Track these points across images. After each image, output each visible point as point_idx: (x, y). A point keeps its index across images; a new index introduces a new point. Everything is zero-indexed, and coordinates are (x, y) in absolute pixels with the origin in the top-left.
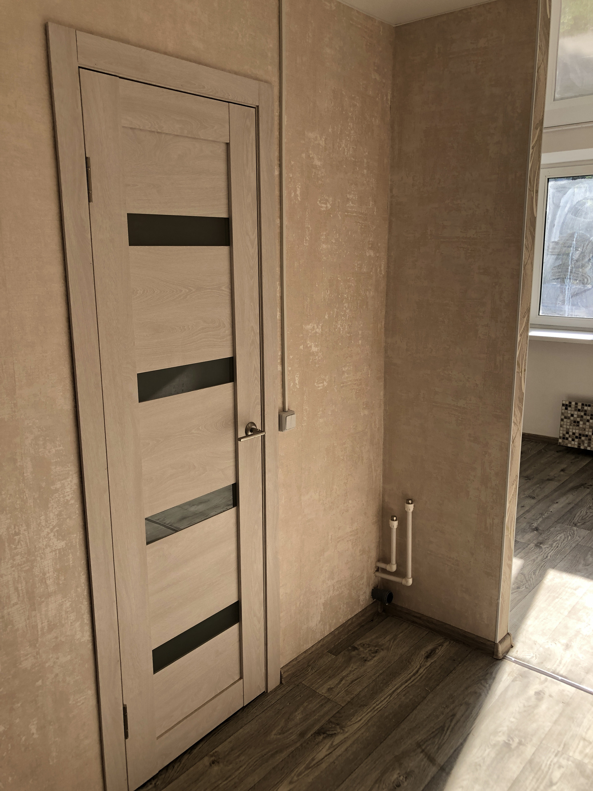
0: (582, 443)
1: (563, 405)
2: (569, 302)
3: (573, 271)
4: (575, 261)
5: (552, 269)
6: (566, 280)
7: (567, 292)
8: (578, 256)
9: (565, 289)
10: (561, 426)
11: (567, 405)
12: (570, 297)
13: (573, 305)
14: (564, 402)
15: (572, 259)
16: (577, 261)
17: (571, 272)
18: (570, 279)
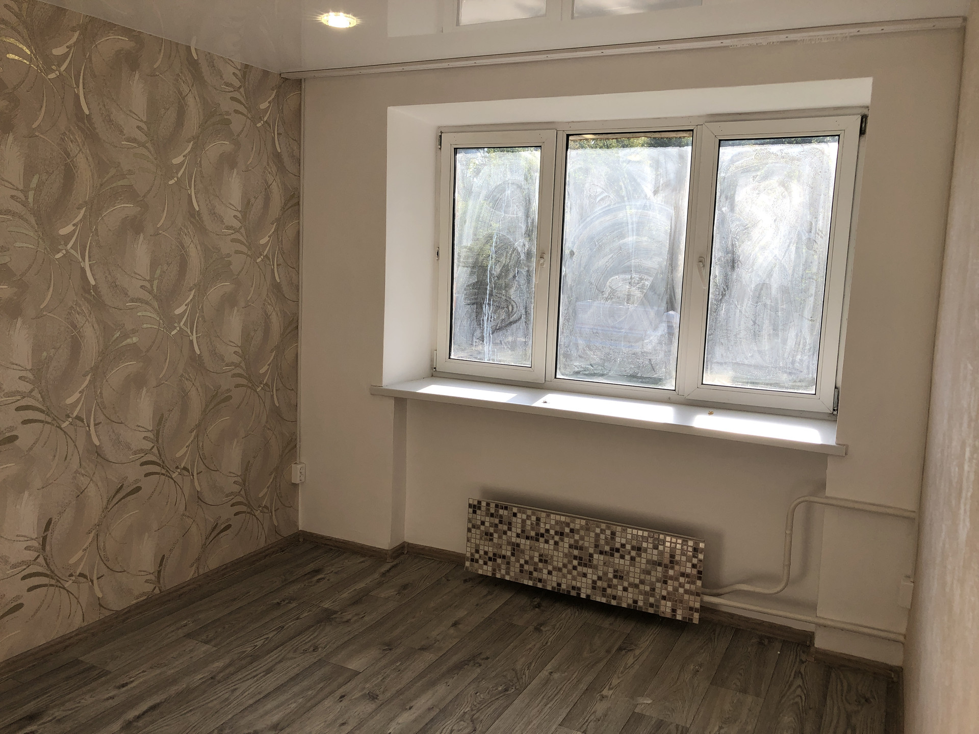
0: (497, 569)
1: (470, 506)
2: (490, 341)
3: (494, 294)
4: (496, 278)
5: (465, 289)
6: (484, 306)
7: (485, 325)
8: (499, 270)
9: (483, 320)
10: (468, 541)
11: (475, 506)
12: (491, 332)
13: (495, 344)
14: (471, 502)
15: (491, 274)
16: (499, 277)
17: (491, 295)
18: (489, 304)
